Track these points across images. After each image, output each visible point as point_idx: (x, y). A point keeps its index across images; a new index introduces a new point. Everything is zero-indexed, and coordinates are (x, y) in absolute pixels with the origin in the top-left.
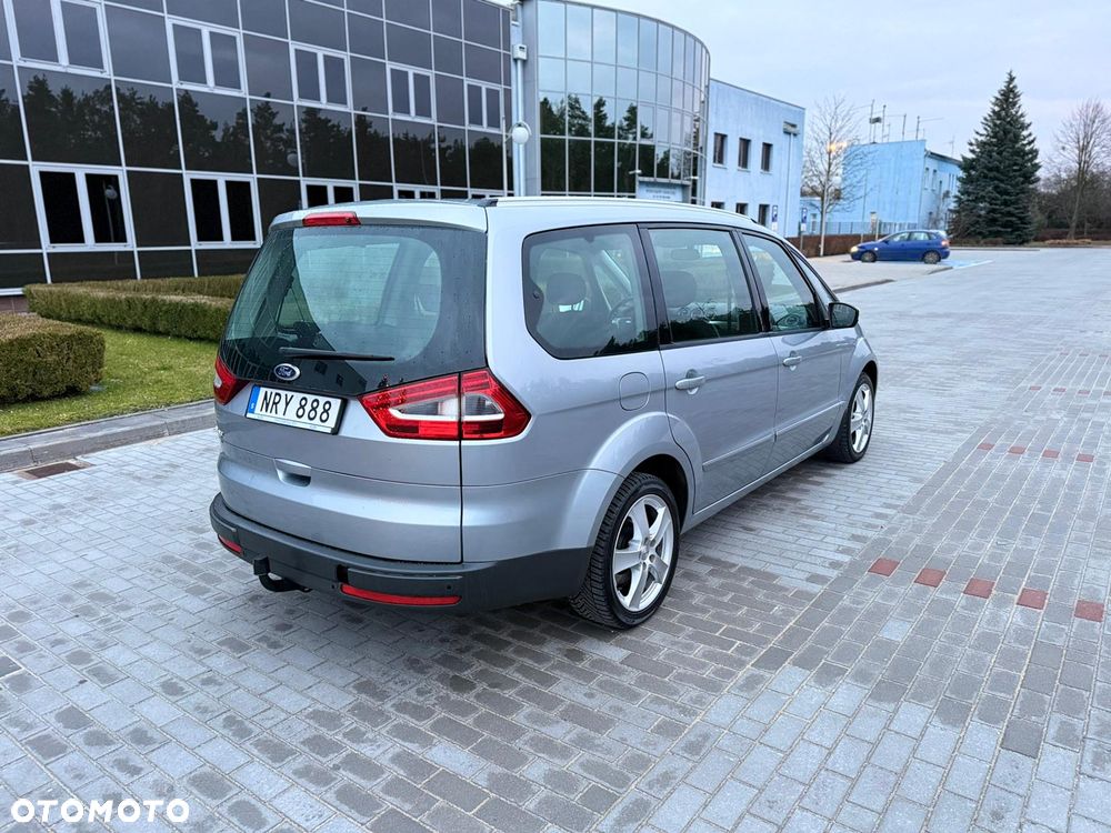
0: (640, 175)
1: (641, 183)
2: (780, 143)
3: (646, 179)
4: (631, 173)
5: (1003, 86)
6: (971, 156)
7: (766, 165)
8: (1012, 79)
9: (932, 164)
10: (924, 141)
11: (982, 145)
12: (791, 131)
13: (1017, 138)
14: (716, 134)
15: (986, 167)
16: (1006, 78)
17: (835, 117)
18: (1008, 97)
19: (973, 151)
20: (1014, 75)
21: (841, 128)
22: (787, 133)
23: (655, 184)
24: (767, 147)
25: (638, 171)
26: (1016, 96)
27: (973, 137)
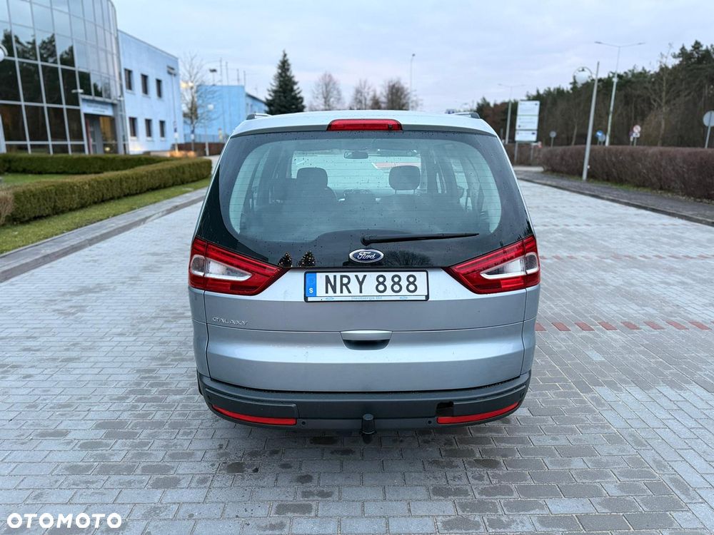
0: (82, 94)
1: (84, 100)
2: (166, 79)
3: (87, 97)
4: (74, 91)
5: (281, 58)
6: (270, 98)
7: (160, 94)
8: (285, 55)
9: (250, 101)
10: (243, 87)
11: (275, 92)
12: (172, 72)
13: (292, 90)
14: (126, 70)
15: (279, 105)
16: (282, 54)
17: (191, 65)
18: (284, 66)
19: (270, 95)
20: (286, 52)
21: (197, 73)
22: (170, 73)
23: (93, 101)
24: (159, 82)
25: (80, 91)
26: (288, 65)
27: (270, 87)
